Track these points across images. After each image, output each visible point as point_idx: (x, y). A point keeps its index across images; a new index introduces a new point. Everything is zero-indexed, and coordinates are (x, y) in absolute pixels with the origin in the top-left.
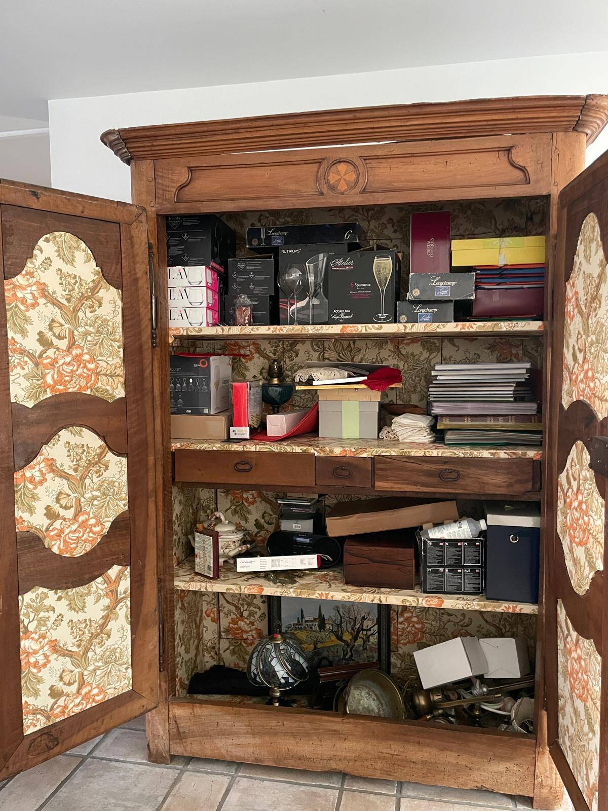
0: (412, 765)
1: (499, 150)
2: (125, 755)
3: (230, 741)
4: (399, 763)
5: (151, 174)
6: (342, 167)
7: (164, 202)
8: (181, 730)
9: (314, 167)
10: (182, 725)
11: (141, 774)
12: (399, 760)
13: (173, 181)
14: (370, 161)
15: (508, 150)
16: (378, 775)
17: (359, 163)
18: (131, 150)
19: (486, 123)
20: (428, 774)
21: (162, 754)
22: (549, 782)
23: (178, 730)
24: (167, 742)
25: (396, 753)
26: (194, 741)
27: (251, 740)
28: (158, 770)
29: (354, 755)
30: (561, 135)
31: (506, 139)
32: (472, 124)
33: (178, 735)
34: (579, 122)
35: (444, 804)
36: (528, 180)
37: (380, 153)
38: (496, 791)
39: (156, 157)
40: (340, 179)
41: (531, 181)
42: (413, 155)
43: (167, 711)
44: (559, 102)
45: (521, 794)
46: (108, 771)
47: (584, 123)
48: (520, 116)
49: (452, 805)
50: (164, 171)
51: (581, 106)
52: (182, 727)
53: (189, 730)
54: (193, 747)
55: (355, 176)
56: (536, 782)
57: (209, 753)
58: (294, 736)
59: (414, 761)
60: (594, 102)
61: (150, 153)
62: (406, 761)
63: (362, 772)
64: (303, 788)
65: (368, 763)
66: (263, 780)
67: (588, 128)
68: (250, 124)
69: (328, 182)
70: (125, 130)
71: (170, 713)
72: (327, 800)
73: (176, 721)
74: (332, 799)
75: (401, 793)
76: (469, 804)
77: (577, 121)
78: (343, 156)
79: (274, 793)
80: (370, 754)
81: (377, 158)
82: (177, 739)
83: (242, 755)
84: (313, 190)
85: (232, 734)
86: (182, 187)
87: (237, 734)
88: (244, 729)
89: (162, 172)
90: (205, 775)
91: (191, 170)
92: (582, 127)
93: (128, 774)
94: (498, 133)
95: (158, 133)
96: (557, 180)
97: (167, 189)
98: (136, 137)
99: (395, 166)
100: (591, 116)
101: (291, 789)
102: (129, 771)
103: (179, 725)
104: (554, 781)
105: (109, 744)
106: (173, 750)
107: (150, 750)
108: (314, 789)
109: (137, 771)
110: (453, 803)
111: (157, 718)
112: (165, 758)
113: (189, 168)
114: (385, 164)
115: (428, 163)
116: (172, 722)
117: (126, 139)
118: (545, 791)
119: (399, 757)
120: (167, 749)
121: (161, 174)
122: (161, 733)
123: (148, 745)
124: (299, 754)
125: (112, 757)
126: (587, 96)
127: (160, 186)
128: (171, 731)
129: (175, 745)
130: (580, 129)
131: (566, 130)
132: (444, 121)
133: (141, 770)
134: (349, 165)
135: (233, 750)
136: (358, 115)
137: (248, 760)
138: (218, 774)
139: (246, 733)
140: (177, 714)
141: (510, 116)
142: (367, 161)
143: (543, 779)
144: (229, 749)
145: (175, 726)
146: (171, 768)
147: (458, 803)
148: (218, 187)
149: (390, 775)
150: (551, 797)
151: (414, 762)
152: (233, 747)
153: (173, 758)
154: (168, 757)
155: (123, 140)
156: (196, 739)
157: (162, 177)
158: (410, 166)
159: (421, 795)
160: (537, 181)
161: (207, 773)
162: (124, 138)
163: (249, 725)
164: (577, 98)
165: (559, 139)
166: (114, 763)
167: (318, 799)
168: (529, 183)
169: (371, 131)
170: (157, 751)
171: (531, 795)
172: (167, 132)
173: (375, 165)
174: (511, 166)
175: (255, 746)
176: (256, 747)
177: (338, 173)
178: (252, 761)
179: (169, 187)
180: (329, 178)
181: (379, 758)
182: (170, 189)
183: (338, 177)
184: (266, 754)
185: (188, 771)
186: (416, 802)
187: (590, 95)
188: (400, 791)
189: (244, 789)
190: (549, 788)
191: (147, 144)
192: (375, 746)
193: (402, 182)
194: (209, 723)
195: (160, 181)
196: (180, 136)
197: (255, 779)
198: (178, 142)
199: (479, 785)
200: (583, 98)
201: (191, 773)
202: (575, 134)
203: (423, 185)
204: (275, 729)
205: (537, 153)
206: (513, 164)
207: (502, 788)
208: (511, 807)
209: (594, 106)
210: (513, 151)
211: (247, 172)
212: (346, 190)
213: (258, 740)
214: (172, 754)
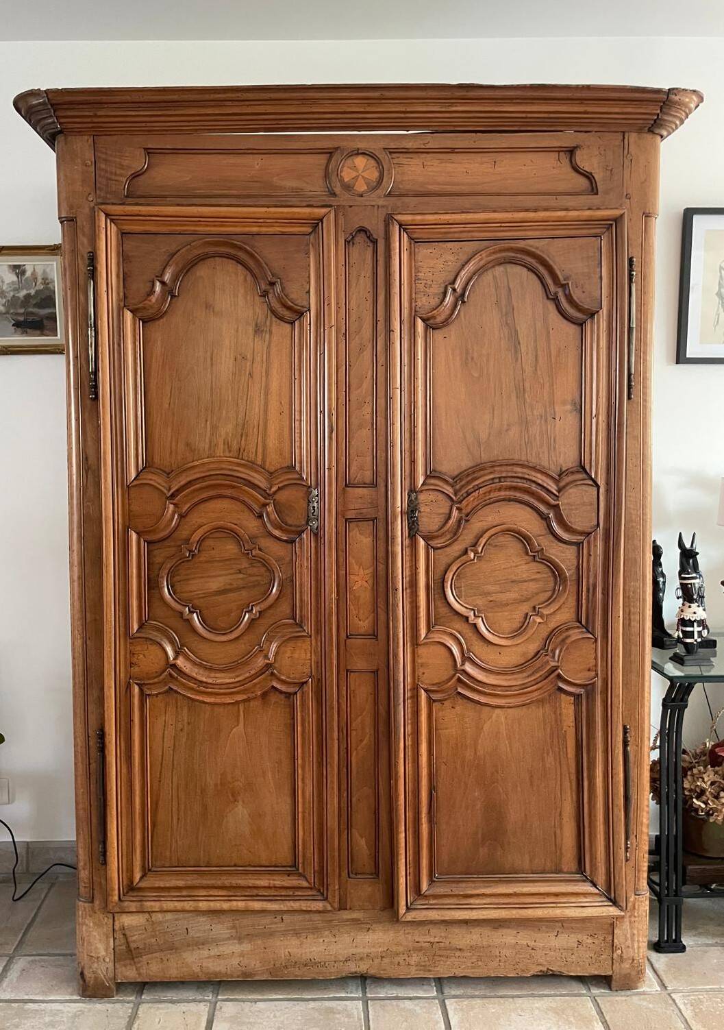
0: (458, 953)
1: (559, 150)
2: (44, 993)
3: (205, 953)
4: (441, 953)
5: (89, 155)
6: (360, 161)
7: (108, 196)
8: (133, 946)
9: (322, 159)
10: (134, 938)
11: (75, 1016)
12: (440, 949)
13: (122, 167)
14: (397, 155)
15: (571, 152)
16: (413, 973)
17: (382, 156)
18: (62, 120)
19: (546, 115)
20: (480, 963)
21: (104, 983)
22: (631, 954)
23: (128, 946)
24: (111, 965)
25: (437, 940)
26: (152, 959)
27: (236, 948)
28: (99, 1006)
29: (380, 950)
30: (633, 137)
31: (568, 137)
32: (529, 115)
33: (127, 953)
34: (657, 121)
35: (502, 1000)
36: (595, 191)
37: (410, 145)
38: (566, 973)
39: (97, 131)
40: (358, 176)
41: (599, 190)
42: (453, 151)
43: (111, 921)
44: (637, 95)
45: (596, 973)
46: (26, 1018)
47: (662, 122)
48: (590, 109)
49: (511, 1000)
50: (109, 152)
51: (660, 102)
52: (134, 941)
53: (145, 944)
54: (152, 968)
55: (376, 174)
56: (615, 956)
57: (174, 973)
58: (297, 934)
59: (461, 947)
60: (676, 98)
61: (90, 125)
62: (451, 949)
63: (392, 973)
64: (312, 1004)
65: (400, 959)
66: (256, 1001)
67: (666, 129)
68: (239, 95)
69: (341, 180)
70: (56, 91)
71: (117, 923)
72: (349, 1016)
73: (124, 935)
74: (355, 1013)
75: (443, 993)
76: (533, 996)
77: (655, 121)
78: (362, 145)
79: (275, 1016)
80: (401, 945)
81: (406, 151)
82: (126, 959)
83: (223, 970)
84: (322, 190)
85: (208, 943)
86: (136, 175)
87: (216, 941)
88: (226, 933)
89: (106, 153)
90: (170, 1005)
91: (148, 153)
92: (659, 128)
93: (58, 1019)
94: (559, 129)
95: (105, 99)
96: (630, 192)
97: (113, 177)
98: (71, 103)
99: (429, 164)
100: (671, 115)
101: (297, 1008)
102: (56, 1014)
103: (130, 939)
104: (636, 951)
105: (15, 980)
106: (120, 976)
107: (84, 981)
108: (327, 1004)
109: (68, 1012)
110: (513, 997)
111: (95, 934)
112: (109, 988)
113: (145, 149)
114: (416, 161)
115: (472, 162)
116: (119, 935)
117: (54, 104)
118: (626, 965)
119: (442, 945)
120: (111, 975)
121: (104, 156)
122: (103, 953)
123: (82, 974)
124: (305, 958)
125: (26, 997)
126: (669, 90)
127: (102, 173)
128: (117, 949)
129: (124, 968)
130: (657, 131)
131: (640, 130)
132: (496, 109)
133: (75, 1010)
134: (370, 158)
135: (210, 965)
136: (388, 94)
137: (232, 977)
138: (189, 1001)
139: (229, 939)
140: (126, 924)
141: (576, 109)
142: (394, 155)
143: (624, 951)
144: (204, 965)
145: (123, 941)
146: (118, 1002)
147: (519, 996)
148: (188, 179)
149: (429, 971)
150: (634, 973)
151: (460, 950)
152: (210, 960)
153: (121, 987)
154: (113, 987)
155: (52, 105)
156: (154, 955)
157: (105, 160)
158: (448, 165)
159: (470, 991)
160: (607, 192)
161: (172, 1002)
162: (53, 102)
163: (234, 927)
164: (658, 91)
165: (632, 140)
166: (31, 1006)
167: (338, 1016)
168: (597, 194)
169: (402, 115)
170: (96, 978)
171: (610, 973)
172: (118, 99)
173: (405, 161)
174: (573, 171)
175: (242, 955)
176: (243, 957)
177: (355, 168)
178: (238, 977)
179: (116, 174)
180: (342, 175)
181: (415, 949)
182: (117, 178)
183: (354, 174)
184: (258, 964)
185: (143, 1003)
186: (466, 1002)
187: (673, 89)
188: (440, 990)
189: (231, 1017)
190: (631, 961)
191: (87, 114)
192: (408, 933)
193: (439, 184)
194: (174, 931)
195: (103, 166)
196: (138, 105)
197: (243, 1001)
198: (133, 113)
199: (545, 969)
200: (665, 92)
201: (150, 1005)
202: (649, 136)
203: (466, 189)
204: (270, 928)
205: (605, 158)
206: (576, 169)
207: (573, 968)
208: (585, 992)
209: (676, 103)
210: (578, 153)
211: (232, 160)
212: (366, 192)
213: (246, 947)
214: (119, 981)
